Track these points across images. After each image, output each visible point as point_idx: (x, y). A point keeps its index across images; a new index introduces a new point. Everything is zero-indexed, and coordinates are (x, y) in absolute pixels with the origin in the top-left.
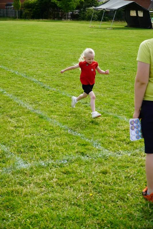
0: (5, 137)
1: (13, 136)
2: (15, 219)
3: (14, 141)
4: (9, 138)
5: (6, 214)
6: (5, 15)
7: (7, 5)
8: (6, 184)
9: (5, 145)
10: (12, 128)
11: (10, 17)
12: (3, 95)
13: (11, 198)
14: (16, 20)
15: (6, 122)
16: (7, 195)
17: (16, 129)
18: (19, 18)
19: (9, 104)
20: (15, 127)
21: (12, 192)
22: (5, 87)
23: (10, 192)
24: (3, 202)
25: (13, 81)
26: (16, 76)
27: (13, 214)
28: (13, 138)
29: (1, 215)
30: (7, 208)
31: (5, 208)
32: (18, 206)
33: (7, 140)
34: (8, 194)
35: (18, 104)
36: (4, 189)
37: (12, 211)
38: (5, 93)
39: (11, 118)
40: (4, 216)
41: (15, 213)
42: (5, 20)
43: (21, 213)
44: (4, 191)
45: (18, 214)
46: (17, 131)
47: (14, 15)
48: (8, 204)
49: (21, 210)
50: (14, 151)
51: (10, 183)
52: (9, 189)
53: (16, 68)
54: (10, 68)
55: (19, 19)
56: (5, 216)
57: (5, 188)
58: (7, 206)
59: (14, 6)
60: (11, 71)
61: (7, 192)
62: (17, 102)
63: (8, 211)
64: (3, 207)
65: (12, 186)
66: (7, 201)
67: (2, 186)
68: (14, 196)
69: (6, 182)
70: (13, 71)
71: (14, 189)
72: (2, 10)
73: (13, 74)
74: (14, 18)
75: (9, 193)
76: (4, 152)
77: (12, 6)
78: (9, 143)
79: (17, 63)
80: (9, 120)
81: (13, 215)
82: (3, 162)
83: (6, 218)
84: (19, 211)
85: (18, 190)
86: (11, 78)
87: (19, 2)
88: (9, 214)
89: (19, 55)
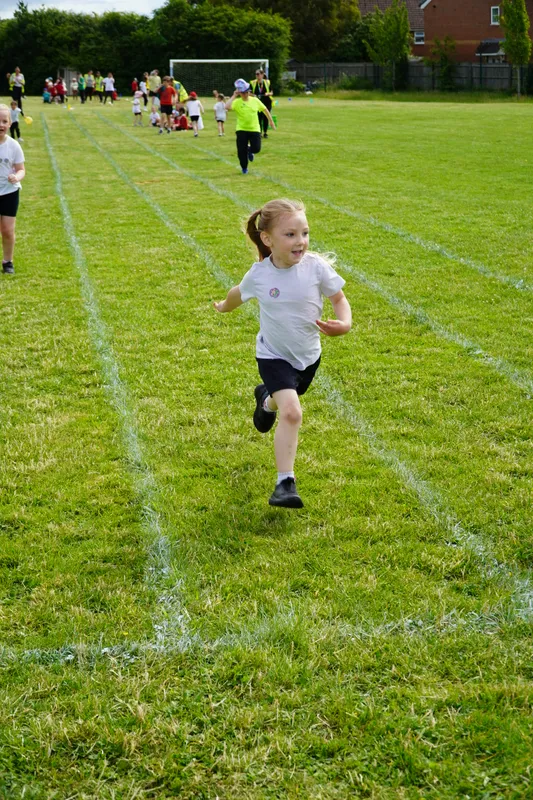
0: (477, 505)
1: (507, 503)
2: (503, 791)
3: (509, 523)
4: (492, 509)
5: (473, 773)
6: (476, 81)
7: (483, 48)
8: (479, 668)
9: (475, 533)
10: (503, 477)
11: (491, 90)
12: (470, 360)
13: (494, 717)
14: (514, 98)
15: (482, 456)
16: (479, 708)
17: (514, 482)
18: (522, 93)
19: (493, 392)
20: (513, 473)
21: (500, 697)
22: (480, 334)
23: (491, 697)
24: (466, 730)
25: (506, 311)
26: (517, 295)
27: (497, 774)
28: (507, 511)
29: (458, 776)
30: (477, 751)
31: (471, 752)
32: (515, 750)
33: (483, 515)
34: (484, 703)
35: (524, 395)
36: (472, 685)
37: (496, 765)
38: (478, 352)
39: (500, 440)
40: (466, 781)
41: (504, 773)
42: (477, 101)
43: (527, 775)
44: (472, 692)
45: (516, 778)
46: (521, 486)
47: (506, 84)
48: (482, 737)
49: (526, 764)
50: (509, 557)
51: (493, 668)
52: (488, 687)
53: (516, 266)
54: (496, 268)
55: (524, 98)
56: (468, 778)
57: (475, 681)
58: (479, 744)
59: (508, 50)
60: (499, 276)
61: (481, 698)
62: (520, 385)
63: (482, 764)
64: (464, 747)
65: (500, 679)
66: (478, 730)
67: (463, 676)
68: (505, 715)
69: (479, 663)
70: (505, 279)
71: (505, 687)
72: (464, 64)
73: (504, 287)
74: (508, 93)
75: (487, 701)
76: (473, 558)
77: (501, 52)
78: (491, 527)
79: (520, 249)
80: (494, 447)
81: (497, 780)
82: (470, 593)
83: (473, 787)
84: (519, 767)
85: (521, 693)
86: (498, 301)
87: (524, 37)
88: (483, 775)
89: (525, 222)
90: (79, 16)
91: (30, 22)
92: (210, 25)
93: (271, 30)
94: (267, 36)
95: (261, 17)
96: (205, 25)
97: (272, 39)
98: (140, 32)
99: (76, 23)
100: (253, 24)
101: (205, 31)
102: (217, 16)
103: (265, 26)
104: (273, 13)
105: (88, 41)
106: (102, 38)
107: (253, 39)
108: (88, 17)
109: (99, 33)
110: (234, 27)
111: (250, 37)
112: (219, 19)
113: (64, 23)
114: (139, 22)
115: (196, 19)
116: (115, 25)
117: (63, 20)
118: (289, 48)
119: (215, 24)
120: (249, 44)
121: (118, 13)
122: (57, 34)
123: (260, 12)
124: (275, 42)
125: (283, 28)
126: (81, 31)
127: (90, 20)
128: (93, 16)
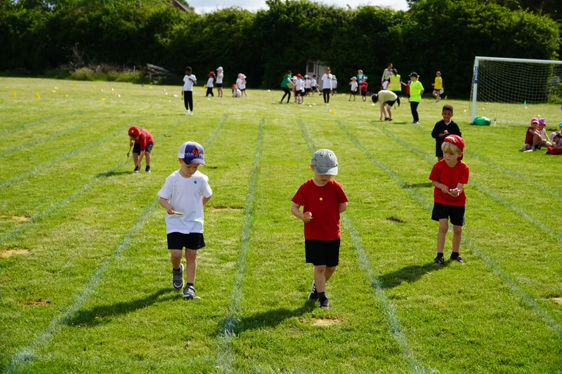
90: (331, 8)
91: (283, 12)
92: (475, 23)
93: (540, 31)
94: (538, 38)
95: (530, 17)
96: (470, 23)
97: (543, 41)
98: (399, 28)
99: (328, 15)
100: (521, 24)
101: (470, 28)
102: (483, 14)
103: (535, 26)
104: (543, 15)
105: (342, 34)
106: (356, 32)
107: (523, 41)
108: (340, 10)
109: (352, 26)
110: (501, 27)
111: (518, 39)
112: (487, 18)
113: (315, 15)
114: (396, 17)
115: (460, 16)
116: (369, 20)
117: (315, 11)
118: (557, 51)
119: (480, 22)
120: (519, 45)
121: (373, 8)
122: (308, 26)
123: (529, 12)
124: (546, 45)
125: (553, 30)
126: (334, 25)
127: (344, 14)
128: (347, 9)
